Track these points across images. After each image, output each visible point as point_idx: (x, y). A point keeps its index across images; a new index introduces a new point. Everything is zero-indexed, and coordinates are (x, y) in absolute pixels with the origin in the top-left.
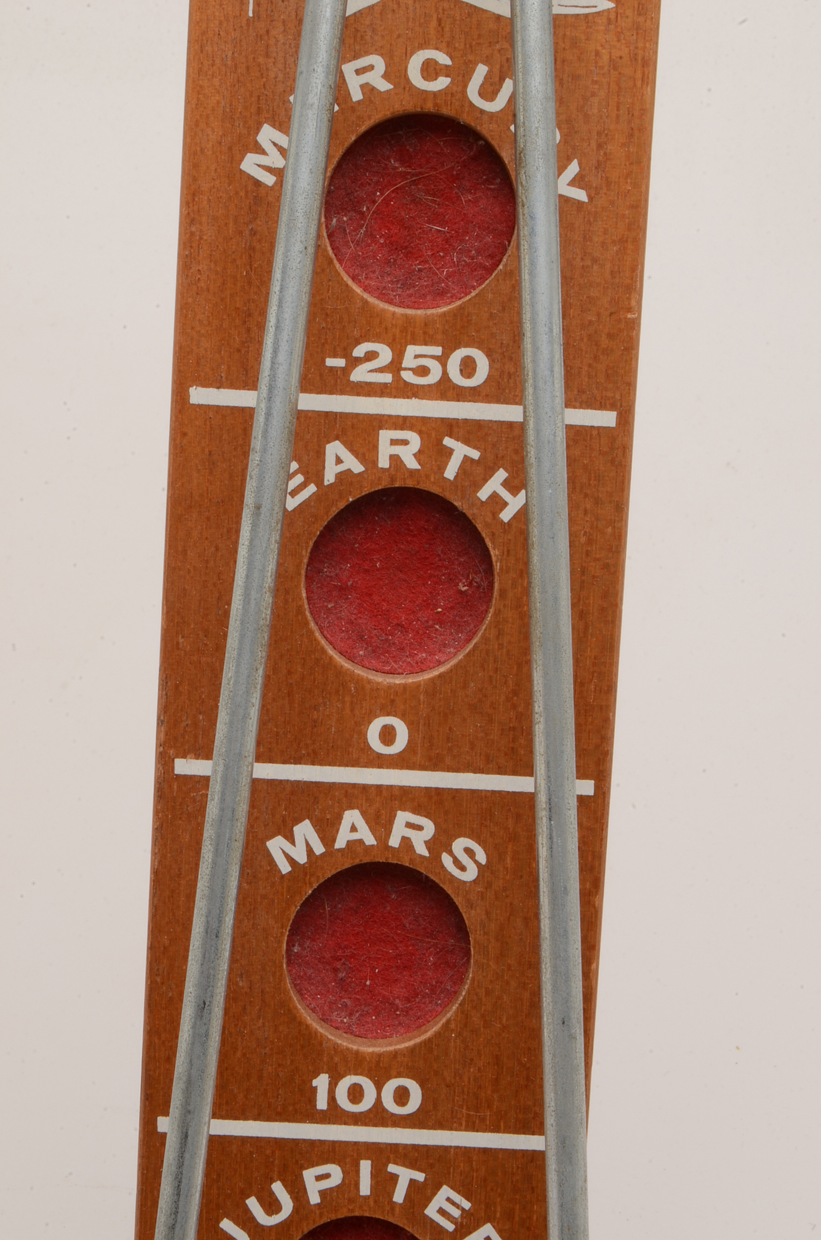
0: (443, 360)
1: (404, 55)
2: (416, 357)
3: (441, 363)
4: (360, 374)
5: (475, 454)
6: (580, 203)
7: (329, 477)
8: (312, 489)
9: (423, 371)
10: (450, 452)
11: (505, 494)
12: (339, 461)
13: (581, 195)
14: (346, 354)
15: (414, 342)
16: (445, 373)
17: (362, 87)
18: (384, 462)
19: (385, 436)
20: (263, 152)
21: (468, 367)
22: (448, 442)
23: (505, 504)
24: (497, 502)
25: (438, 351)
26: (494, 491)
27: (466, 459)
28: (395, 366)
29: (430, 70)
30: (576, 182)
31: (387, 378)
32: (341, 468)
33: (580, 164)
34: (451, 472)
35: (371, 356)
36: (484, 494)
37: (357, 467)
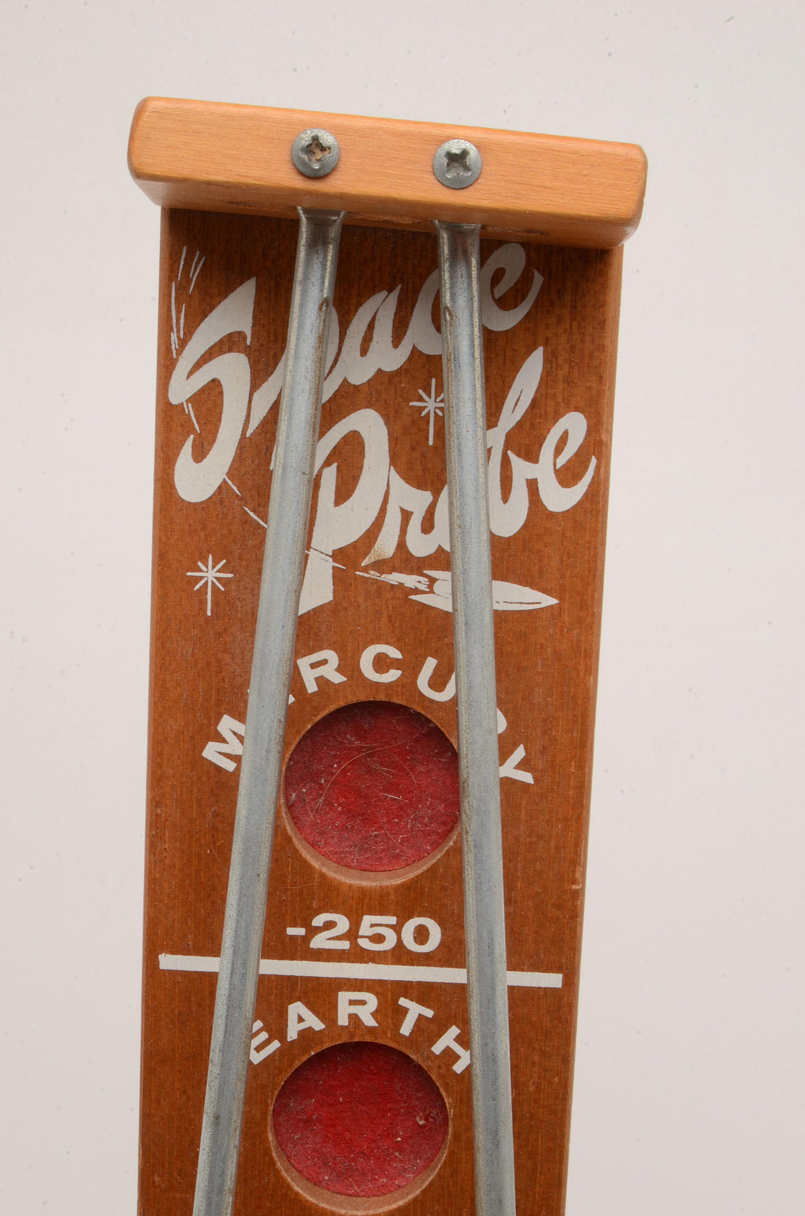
0: (397, 929)
1: (357, 650)
2: (372, 926)
3: (395, 931)
4: (319, 942)
5: (429, 1013)
6: (525, 785)
7: (292, 1034)
8: (276, 1045)
9: (379, 939)
10: (405, 1011)
11: (457, 1049)
12: (301, 1020)
13: (527, 778)
14: (307, 924)
15: (370, 913)
16: (400, 941)
17: (317, 679)
18: (343, 1020)
19: (344, 997)
20: (223, 741)
21: (421, 935)
22: (403, 1002)
23: (458, 1057)
24: (450, 1056)
25: (393, 920)
26: (448, 1046)
27: (421, 1017)
28: (352, 934)
29: (382, 663)
30: (522, 765)
31: (345, 945)
32: (303, 1026)
33: (526, 749)
34: (406, 1029)
35: (330, 925)
36: (438, 1048)
37: (318, 1025)
